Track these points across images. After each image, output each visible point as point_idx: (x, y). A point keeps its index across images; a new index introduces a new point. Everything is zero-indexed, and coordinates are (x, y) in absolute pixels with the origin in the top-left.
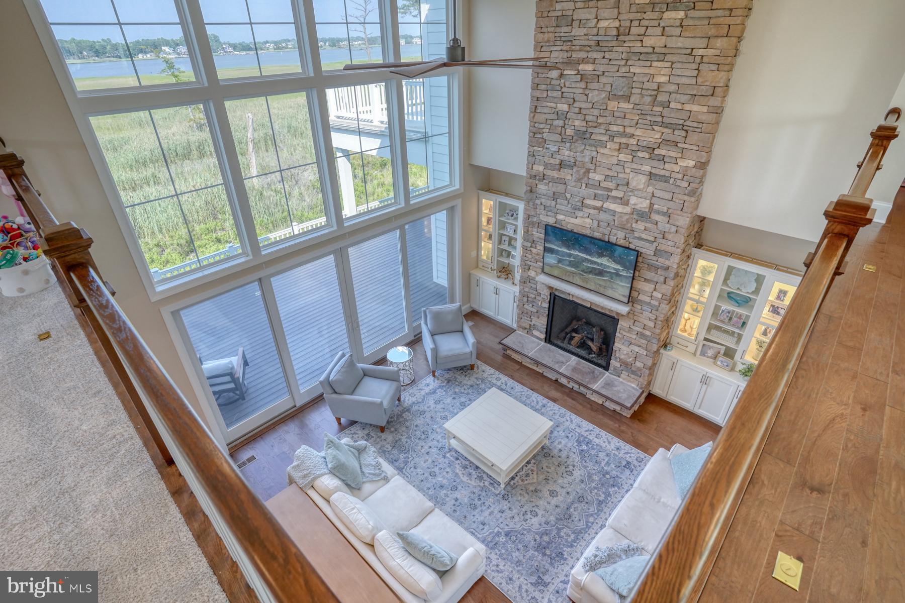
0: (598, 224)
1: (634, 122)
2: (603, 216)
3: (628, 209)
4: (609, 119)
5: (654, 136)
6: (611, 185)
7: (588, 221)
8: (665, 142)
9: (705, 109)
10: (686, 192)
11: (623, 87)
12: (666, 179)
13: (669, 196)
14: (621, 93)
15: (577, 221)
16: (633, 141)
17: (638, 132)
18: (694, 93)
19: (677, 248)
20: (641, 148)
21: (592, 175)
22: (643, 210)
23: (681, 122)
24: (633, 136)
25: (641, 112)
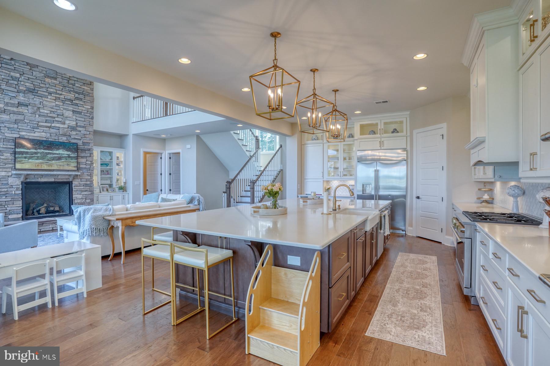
0: (50, 135)
1: (61, 89)
2: (52, 130)
3: (66, 126)
4: (47, 86)
5: (71, 96)
6: (54, 115)
7: (43, 134)
8: (77, 98)
9: (89, 89)
10: (90, 118)
11: (53, 74)
12: (80, 113)
13: (83, 120)
14: (52, 76)
15: (37, 134)
16: (62, 97)
17: (63, 93)
18: (84, 82)
19: (92, 140)
20: (67, 100)
21: (41, 111)
22: (74, 126)
23: (82, 92)
24: (61, 94)
25: (63, 85)
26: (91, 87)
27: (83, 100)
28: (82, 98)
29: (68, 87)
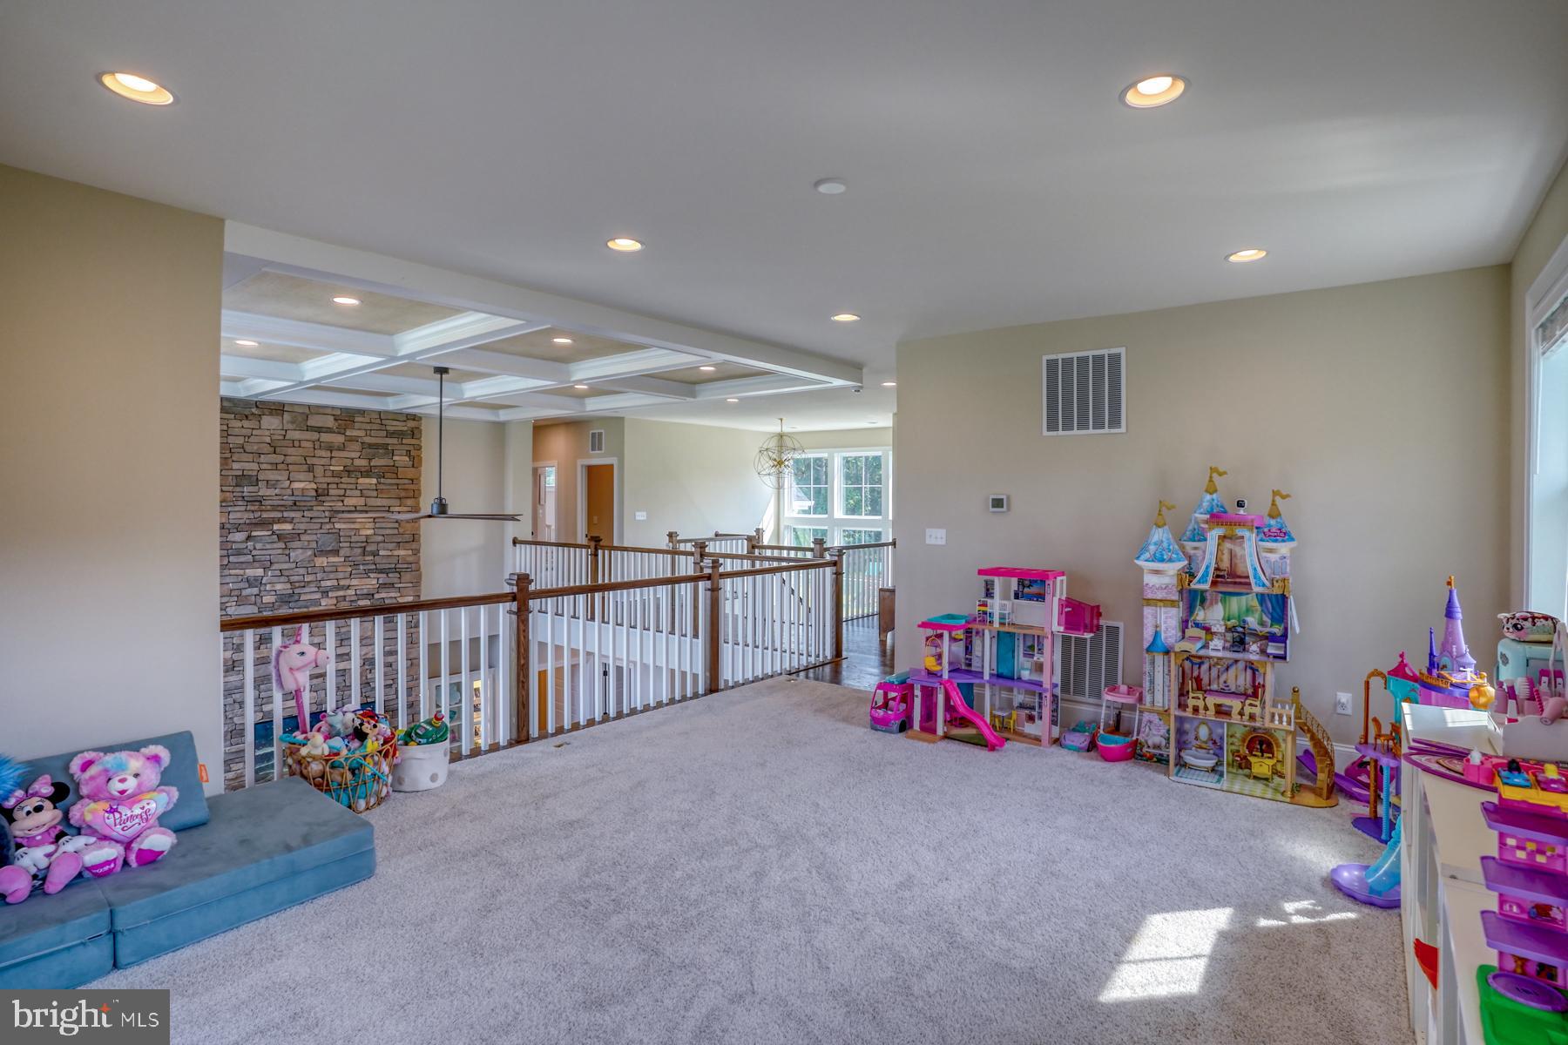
1: (347, 575)
4: (319, 576)
9: (410, 552)
11: (331, 543)
14: (330, 548)
17: (354, 582)
18: (400, 541)
20: (360, 597)
23: (394, 566)
24: (348, 587)
25: (352, 563)
26: (414, 546)
27: (396, 586)
28: (396, 580)
29: (363, 564)
